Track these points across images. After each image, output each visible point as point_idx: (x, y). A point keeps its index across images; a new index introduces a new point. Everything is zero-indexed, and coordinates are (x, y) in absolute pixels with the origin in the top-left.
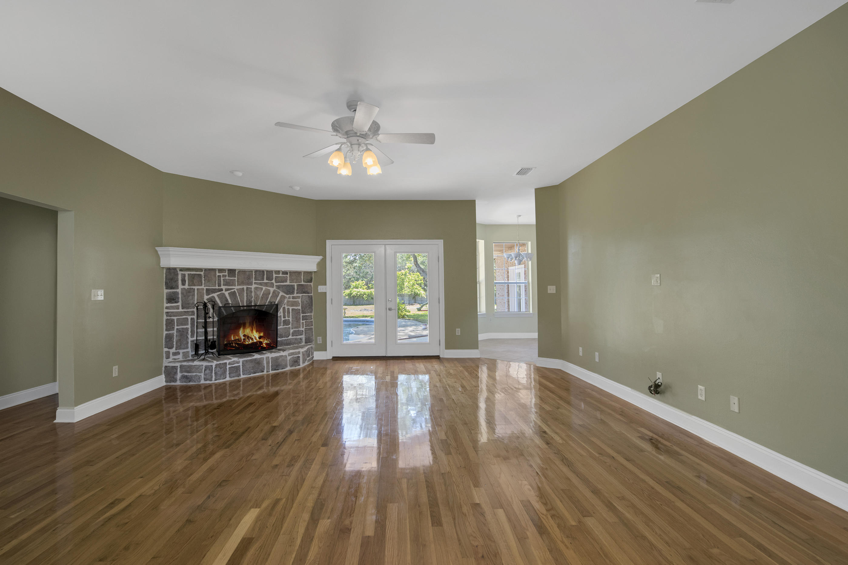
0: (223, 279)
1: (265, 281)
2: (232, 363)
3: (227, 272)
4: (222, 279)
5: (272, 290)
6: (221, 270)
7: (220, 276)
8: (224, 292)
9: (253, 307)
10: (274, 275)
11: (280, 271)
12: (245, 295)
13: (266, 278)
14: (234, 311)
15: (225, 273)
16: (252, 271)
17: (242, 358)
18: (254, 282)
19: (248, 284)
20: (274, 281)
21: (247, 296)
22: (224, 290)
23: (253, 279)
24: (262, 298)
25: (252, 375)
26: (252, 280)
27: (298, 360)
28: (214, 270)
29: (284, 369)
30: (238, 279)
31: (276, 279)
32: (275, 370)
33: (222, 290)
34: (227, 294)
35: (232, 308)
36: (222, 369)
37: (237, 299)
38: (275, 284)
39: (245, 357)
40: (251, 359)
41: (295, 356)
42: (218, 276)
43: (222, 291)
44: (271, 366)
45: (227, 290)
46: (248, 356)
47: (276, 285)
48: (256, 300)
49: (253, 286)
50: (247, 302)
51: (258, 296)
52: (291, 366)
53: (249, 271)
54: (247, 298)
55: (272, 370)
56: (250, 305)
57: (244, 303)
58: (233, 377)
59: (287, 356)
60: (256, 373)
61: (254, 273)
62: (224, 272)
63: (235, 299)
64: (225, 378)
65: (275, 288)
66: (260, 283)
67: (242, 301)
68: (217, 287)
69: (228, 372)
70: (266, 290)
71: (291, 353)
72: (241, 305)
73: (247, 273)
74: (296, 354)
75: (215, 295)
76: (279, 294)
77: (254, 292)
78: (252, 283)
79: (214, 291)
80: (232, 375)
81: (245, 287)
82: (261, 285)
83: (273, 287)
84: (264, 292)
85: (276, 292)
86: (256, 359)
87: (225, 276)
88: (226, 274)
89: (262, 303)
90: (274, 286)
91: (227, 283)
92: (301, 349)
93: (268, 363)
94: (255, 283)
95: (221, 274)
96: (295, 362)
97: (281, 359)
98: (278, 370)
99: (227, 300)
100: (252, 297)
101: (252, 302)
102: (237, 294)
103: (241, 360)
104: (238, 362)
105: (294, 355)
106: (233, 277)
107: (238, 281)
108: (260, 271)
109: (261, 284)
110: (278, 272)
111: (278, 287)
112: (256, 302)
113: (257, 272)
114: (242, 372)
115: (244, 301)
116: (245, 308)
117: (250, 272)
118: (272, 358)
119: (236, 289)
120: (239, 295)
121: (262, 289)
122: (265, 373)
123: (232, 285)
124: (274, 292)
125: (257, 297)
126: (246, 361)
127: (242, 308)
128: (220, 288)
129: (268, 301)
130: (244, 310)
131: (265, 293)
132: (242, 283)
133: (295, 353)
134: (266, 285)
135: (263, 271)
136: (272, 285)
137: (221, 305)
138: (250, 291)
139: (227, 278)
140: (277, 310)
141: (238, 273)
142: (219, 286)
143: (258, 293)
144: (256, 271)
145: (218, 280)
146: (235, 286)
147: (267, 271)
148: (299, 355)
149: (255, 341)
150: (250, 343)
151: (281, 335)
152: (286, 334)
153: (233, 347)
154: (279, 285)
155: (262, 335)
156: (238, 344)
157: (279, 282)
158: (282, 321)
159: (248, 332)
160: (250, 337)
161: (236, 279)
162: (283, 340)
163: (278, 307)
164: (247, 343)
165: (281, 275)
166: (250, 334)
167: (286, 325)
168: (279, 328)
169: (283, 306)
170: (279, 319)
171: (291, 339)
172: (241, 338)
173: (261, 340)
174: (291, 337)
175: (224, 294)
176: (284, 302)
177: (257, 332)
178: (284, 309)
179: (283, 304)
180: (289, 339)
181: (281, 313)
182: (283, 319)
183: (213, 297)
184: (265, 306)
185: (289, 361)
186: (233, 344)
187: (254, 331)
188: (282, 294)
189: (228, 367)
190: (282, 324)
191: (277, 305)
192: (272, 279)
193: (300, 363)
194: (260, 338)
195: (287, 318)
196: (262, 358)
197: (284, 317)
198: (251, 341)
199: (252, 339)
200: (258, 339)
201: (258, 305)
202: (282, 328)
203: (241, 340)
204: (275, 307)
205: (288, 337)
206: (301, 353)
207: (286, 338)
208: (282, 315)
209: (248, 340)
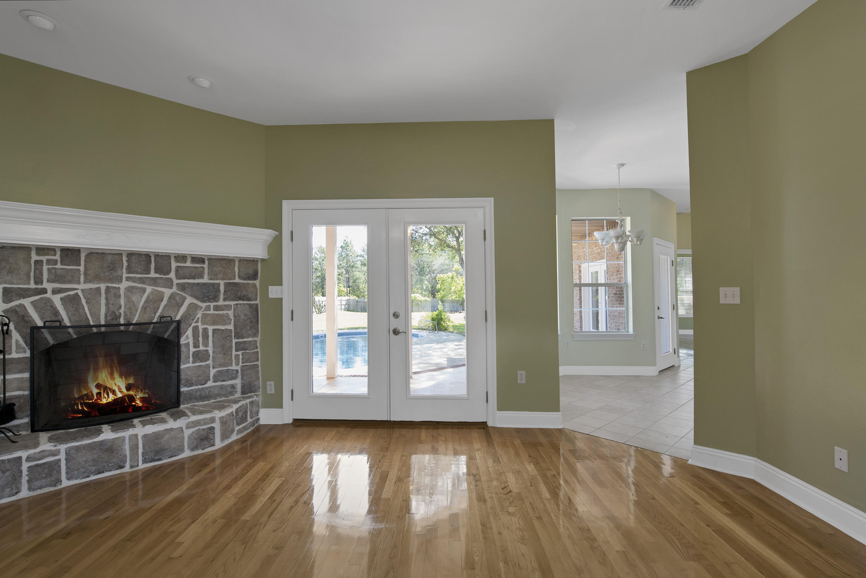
0: (48, 269)
1: (153, 275)
2: (37, 456)
3: (58, 253)
4: (45, 268)
5: (167, 292)
6: (42, 250)
7: (42, 261)
8: (49, 295)
9: (122, 328)
10: (174, 265)
11: (186, 257)
12: (103, 301)
13: (155, 269)
14: (75, 336)
15: (55, 255)
16: (121, 254)
17: (66, 443)
18: (125, 275)
19: (110, 280)
20: (172, 275)
21: (107, 305)
22: (49, 291)
23: (124, 270)
24: (144, 308)
25: (93, 478)
26: (119, 272)
27: (210, 436)
28: (26, 249)
29: (175, 456)
30: (86, 269)
31: (177, 271)
32: (151, 462)
33: (44, 291)
34: (57, 300)
35: (70, 330)
36: (7, 474)
37: (81, 310)
38: (175, 281)
39: (74, 439)
40: (91, 443)
41: (201, 427)
42: (36, 262)
43: (46, 292)
44: (143, 453)
45: (55, 292)
46: (83, 437)
47: (177, 284)
48: (128, 313)
49: (124, 285)
50: (106, 317)
51: (134, 305)
52: (192, 449)
53: (115, 254)
54: (108, 309)
55: (145, 461)
56: (114, 322)
57: (99, 319)
58: (41, 488)
59: (184, 429)
60: (103, 472)
61: (125, 259)
62: (52, 253)
63: (77, 310)
64: (17, 492)
65: (175, 289)
66: (140, 279)
67: (96, 315)
68: (32, 285)
69: (25, 479)
70: (153, 292)
71: (193, 422)
72: (92, 323)
73: (109, 258)
74: (206, 424)
75: (27, 302)
76: (183, 302)
77: (126, 296)
78: (122, 277)
79: (24, 293)
80: (37, 483)
81: (103, 286)
82: (144, 283)
83: (171, 287)
84: (148, 297)
85: (177, 298)
86: (102, 443)
87: (55, 262)
88: (57, 257)
89: (145, 319)
90: (172, 285)
91: (56, 277)
92: (217, 412)
93: (134, 448)
94: (128, 279)
95: (44, 258)
96: (201, 440)
97: (167, 437)
98: (160, 460)
99: (57, 313)
100: (120, 307)
101: (120, 316)
102: (84, 301)
103: (63, 447)
104: (58, 453)
105: (201, 425)
106: (73, 265)
107: (85, 274)
108: (139, 254)
109: (142, 281)
110: (181, 258)
111: (182, 287)
112: (129, 316)
113: (133, 257)
114: (67, 473)
115: (100, 315)
116: (103, 329)
117: (116, 256)
118: (145, 436)
119: (83, 291)
120: (87, 302)
121: (144, 290)
122: (127, 469)
123: (70, 282)
124: (172, 297)
125: (131, 307)
126: (77, 448)
127: (95, 330)
128: (39, 286)
129: (158, 314)
130: (99, 333)
131: (151, 298)
132: (97, 278)
133: (202, 422)
134: (154, 282)
135: (147, 256)
136: (169, 284)
137: (40, 323)
138: (115, 294)
139: (59, 266)
140: (178, 332)
141: (86, 256)
142: (36, 283)
143: (134, 298)
144: (130, 255)
145: (35, 270)
146: (79, 282)
147: (157, 255)
148: (213, 425)
149: (120, 395)
150: (110, 400)
151: (187, 380)
152: (200, 378)
153: (78, 412)
154: (185, 283)
155: (131, 381)
156: (87, 405)
157: (184, 278)
158: (191, 353)
159: (103, 377)
160: (110, 389)
161: (82, 268)
162: (192, 390)
163: (183, 326)
164: (104, 401)
165: (188, 264)
166: (110, 384)
167: (201, 361)
168: (182, 367)
169: (194, 325)
170: (183, 349)
171: (210, 387)
172: (92, 392)
173: (131, 393)
174: (210, 384)
175: (49, 300)
176: (195, 317)
177: (121, 376)
178: (196, 329)
179: (193, 320)
180: (207, 388)
181: (187, 337)
182: (192, 350)
183: (22, 306)
184: (152, 325)
185: (189, 438)
186: (78, 406)
187: (116, 376)
188: (189, 300)
189: (25, 466)
190: (191, 359)
191: (179, 323)
192: (169, 272)
193: (214, 441)
194: (128, 388)
195: (202, 348)
196: (119, 438)
197: (196, 345)
198: (112, 397)
199: (114, 392)
200: (124, 390)
201: (134, 322)
202: (189, 367)
203: (93, 395)
204: (174, 325)
205: (204, 384)
206: (218, 421)
207: (200, 387)
208: (191, 341)
209: (106, 396)
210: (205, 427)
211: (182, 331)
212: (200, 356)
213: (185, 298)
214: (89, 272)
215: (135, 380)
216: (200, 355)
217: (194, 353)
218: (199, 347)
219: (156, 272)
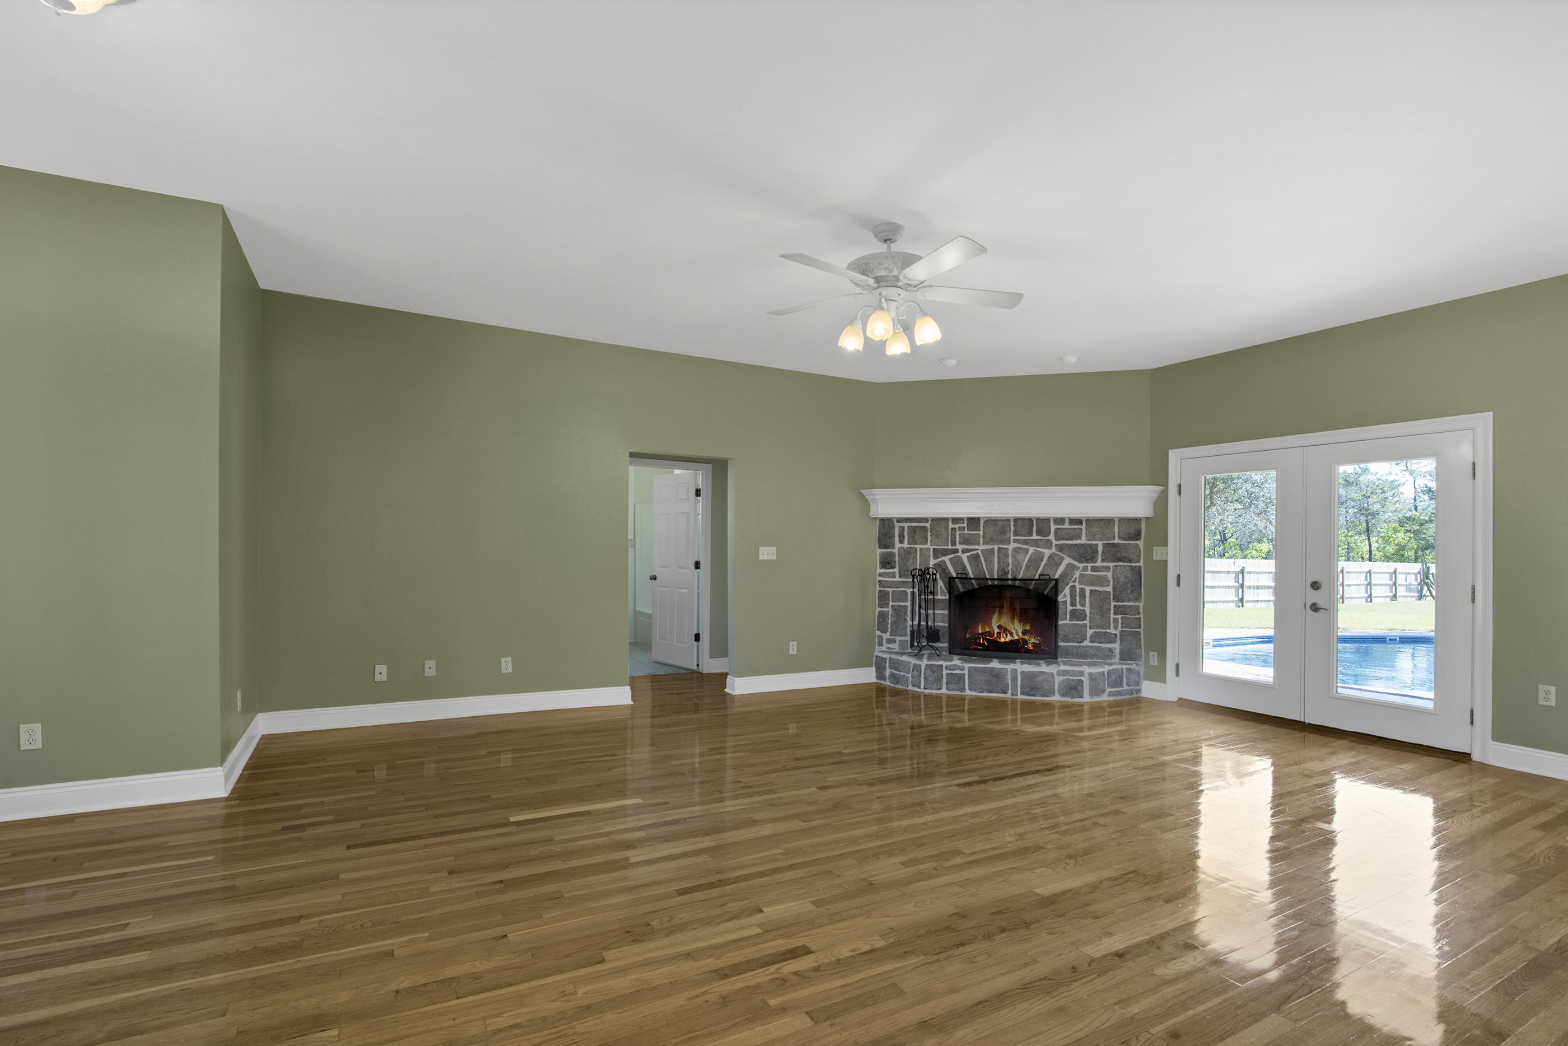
0: (960, 534)
1: (1035, 537)
2: (952, 667)
3: (966, 522)
4: (958, 533)
5: (1047, 553)
6: (956, 520)
7: (955, 528)
8: (960, 554)
9: (1010, 582)
10: (1053, 527)
11: (1064, 519)
12: (996, 560)
13: (1037, 531)
14: (976, 587)
15: (963, 523)
16: (1009, 520)
17: (969, 663)
18: (1012, 538)
19: (1002, 542)
20: (1052, 537)
21: (999, 562)
22: (960, 551)
23: (1012, 534)
24: (1027, 567)
25: (985, 694)
26: (1008, 535)
27: (1079, 688)
28: (946, 520)
29: (1047, 696)
30: (984, 533)
31: (1056, 533)
32: (1027, 695)
33: (957, 551)
34: (964, 557)
35: (973, 581)
36: (935, 674)
37: (980, 566)
38: (1054, 542)
39: (973, 662)
40: (983, 668)
41: (1071, 678)
42: (952, 529)
43: (958, 552)
44: (1021, 686)
45: (964, 551)
46: (979, 662)
47: (1056, 545)
48: (1014, 570)
49: (1012, 546)
50: (998, 573)
51: (1019, 563)
52: (1063, 695)
53: (1004, 520)
54: (999, 566)
55: (1022, 693)
56: (1004, 577)
57: (993, 574)
58: (953, 690)
59: (1055, 675)
60: (992, 692)
61: (1012, 523)
62: (962, 522)
63: (978, 566)
64: (940, 689)
65: (1054, 550)
66: (1025, 541)
67: (991, 571)
68: (950, 547)
69: (944, 681)
70: (1036, 553)
71: (1063, 671)
72: (988, 577)
73: (1001, 523)
74: (1074, 675)
75: (946, 559)
76: (1061, 562)
77: (1013, 556)
78: (1010, 539)
79: (945, 552)
80: (951, 686)
81: (996, 547)
82: (1027, 544)
83: (1050, 548)
84: (1030, 557)
85: (1056, 558)
86: (992, 669)
87: (963, 529)
88: (965, 525)
89: (1028, 576)
90: (1051, 546)
91: (965, 541)
92: (1086, 667)
93: (1014, 679)
94: (1015, 541)
95: (956, 526)
96: (1071, 689)
97: (1040, 678)
98: (1034, 695)
99: (965, 568)
100: (1009, 565)
101: (1008, 573)
102: (982, 559)
103: (967, 665)
104: (963, 669)
105: (1070, 676)
106: (975, 531)
107: (983, 537)
108: (1024, 519)
109: (1025, 542)
110: (1060, 521)
111: (1060, 548)
112: (1015, 572)
113: (1019, 522)
114: (969, 685)
115: (993, 571)
116: (996, 582)
117: (1005, 522)
118: (1022, 673)
119: (981, 550)
120: (985, 560)
121: (1027, 551)
122: (1009, 695)
123: (973, 544)
124: (1051, 557)
125: (1017, 565)
126: (976, 669)
127: (990, 583)
128: (954, 547)
129: (1039, 572)
130: (993, 586)
131: (1033, 557)
132: (991, 541)
133: (1072, 673)
134: (1036, 543)
135: (1030, 520)
136: (1048, 545)
137: (954, 575)
138: (1005, 554)
139: (966, 532)
140: (1056, 590)
141: (984, 523)
142: (952, 545)
143: (1019, 557)
144: (1016, 520)
145: (952, 534)
146: (979, 545)
147: (1038, 519)
148: (1082, 678)
149: (1016, 637)
150: (1007, 640)
151: (1064, 636)
152: (1076, 636)
153: (979, 644)
154: (1063, 544)
155: (1028, 628)
156: (988, 640)
157: (1062, 540)
158: (1068, 611)
159: (1005, 621)
160: (1009, 631)
161: (981, 533)
162: (1069, 646)
163: (1060, 584)
164: (1002, 640)
165: (1067, 526)
166: (1009, 626)
167: (1078, 620)
168: (1060, 622)
169: (1071, 584)
170: (1061, 606)
171: (1087, 647)
172: (993, 631)
173: (1026, 637)
174: (1087, 643)
175: (960, 557)
176: (1072, 577)
177: (1020, 622)
178: (1073, 588)
179: (1071, 579)
180: (1083, 647)
181: (1065, 595)
182: (1069, 608)
183: (944, 562)
184: (1034, 582)
185: (1059, 684)
186: (980, 640)
187: (1016, 621)
188: (1067, 560)
189: (945, 672)
190: (1068, 617)
191: (1057, 581)
192: (1049, 534)
193: (1083, 694)
194: (1024, 633)
195: (1078, 607)
196: (1004, 669)
197: (1073, 604)
198: (1009, 638)
199: (1012, 634)
200: (1020, 634)
201: (1019, 578)
202: (1066, 624)
203: (994, 633)
204: (1053, 583)
205: (1081, 643)
206: (1086, 675)
207: (1077, 644)
208: (1068, 599)
209: (1004, 636)
210: (1074, 678)
211: (1060, 589)
212: (1076, 615)
213: (1063, 559)
214: (986, 536)
215: (1031, 626)
216: (1077, 613)
217: (1071, 611)
218: (1076, 606)
219: (1038, 534)
